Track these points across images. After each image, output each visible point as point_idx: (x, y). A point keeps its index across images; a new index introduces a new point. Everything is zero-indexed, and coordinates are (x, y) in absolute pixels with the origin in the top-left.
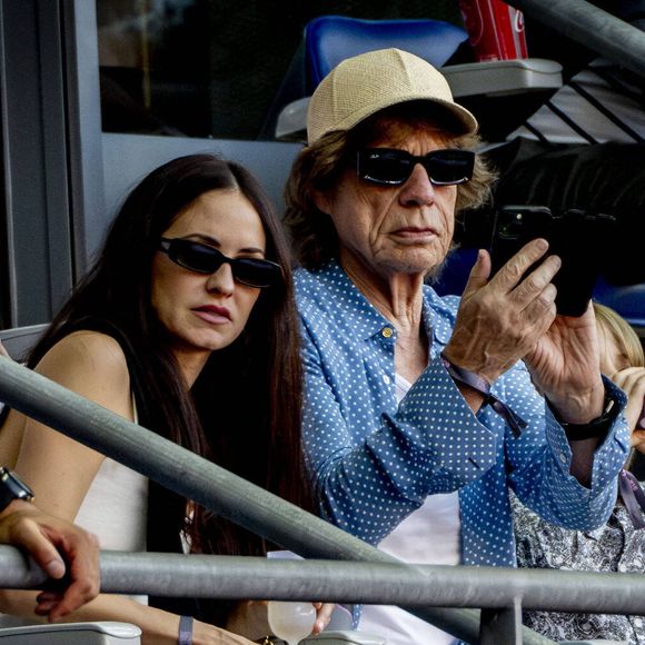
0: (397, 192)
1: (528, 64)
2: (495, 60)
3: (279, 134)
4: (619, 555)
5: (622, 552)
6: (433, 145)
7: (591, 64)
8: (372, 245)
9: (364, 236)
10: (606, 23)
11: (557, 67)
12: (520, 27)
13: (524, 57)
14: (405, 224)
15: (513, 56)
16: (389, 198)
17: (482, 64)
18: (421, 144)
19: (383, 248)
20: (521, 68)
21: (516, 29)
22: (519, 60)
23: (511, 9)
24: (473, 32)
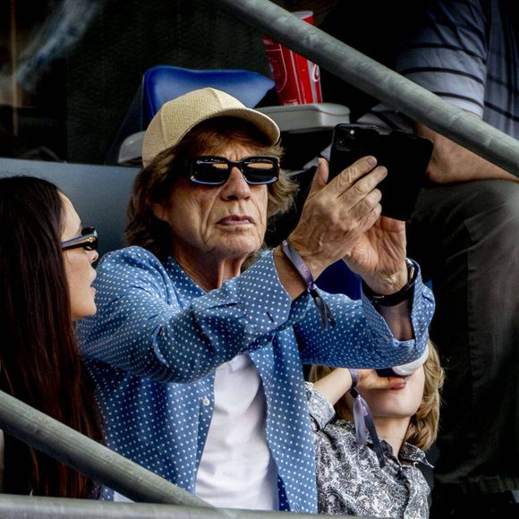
0: (219, 190)
1: (322, 107)
2: (296, 104)
3: (121, 160)
4: (405, 506)
5: (406, 504)
6: (245, 152)
7: (373, 109)
8: (203, 236)
9: (195, 230)
10: (386, 75)
11: (346, 111)
12: (316, 77)
13: (319, 102)
14: (228, 214)
15: (310, 100)
16: (213, 196)
17: (286, 106)
18: (236, 152)
19: (211, 236)
20: (317, 110)
21: (313, 79)
22: (315, 105)
23: (309, 63)
24: (278, 81)
